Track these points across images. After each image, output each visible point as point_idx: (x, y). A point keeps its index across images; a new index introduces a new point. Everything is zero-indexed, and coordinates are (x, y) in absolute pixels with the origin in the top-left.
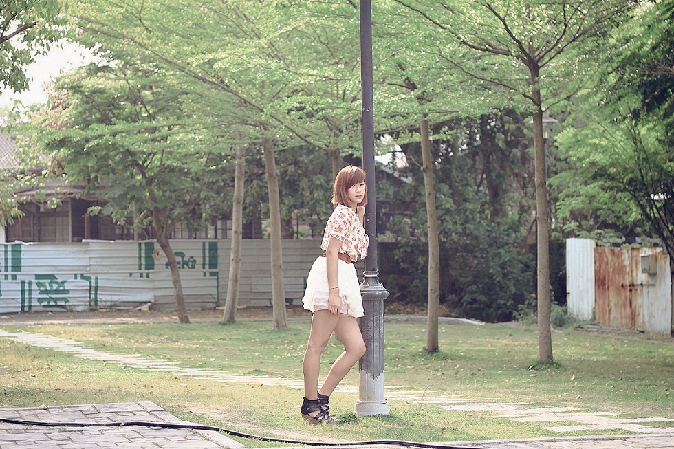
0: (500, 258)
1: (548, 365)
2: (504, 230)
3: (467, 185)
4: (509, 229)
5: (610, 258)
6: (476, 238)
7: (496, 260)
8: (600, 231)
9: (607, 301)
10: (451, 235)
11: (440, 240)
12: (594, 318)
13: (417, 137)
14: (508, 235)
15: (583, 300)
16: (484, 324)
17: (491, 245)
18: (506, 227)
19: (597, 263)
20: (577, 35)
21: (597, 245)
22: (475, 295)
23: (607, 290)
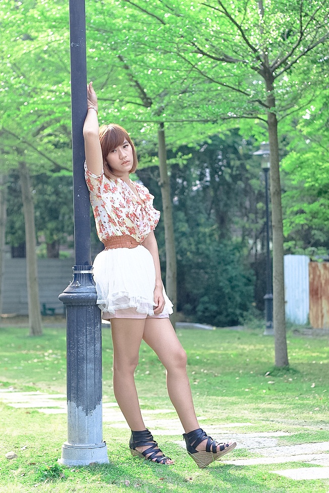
0: (227, 273)
1: (284, 371)
2: (231, 251)
3: (200, 212)
4: (234, 249)
5: (322, 271)
6: (207, 257)
7: (224, 275)
8: (313, 248)
9: (320, 308)
10: (186, 254)
11: (177, 258)
12: (309, 323)
13: (156, 161)
14: (234, 254)
15: (298, 308)
16: (214, 328)
17: (219, 263)
18: (231, 248)
19: (312, 276)
20: (311, 46)
21: (311, 260)
22: (208, 305)
23: (319, 299)
